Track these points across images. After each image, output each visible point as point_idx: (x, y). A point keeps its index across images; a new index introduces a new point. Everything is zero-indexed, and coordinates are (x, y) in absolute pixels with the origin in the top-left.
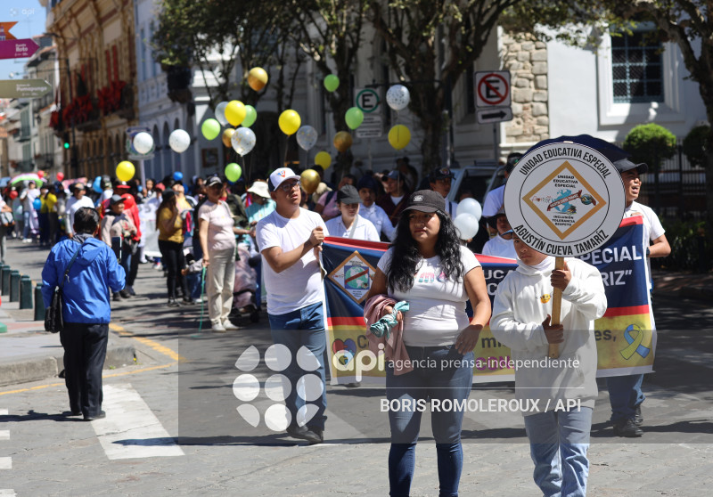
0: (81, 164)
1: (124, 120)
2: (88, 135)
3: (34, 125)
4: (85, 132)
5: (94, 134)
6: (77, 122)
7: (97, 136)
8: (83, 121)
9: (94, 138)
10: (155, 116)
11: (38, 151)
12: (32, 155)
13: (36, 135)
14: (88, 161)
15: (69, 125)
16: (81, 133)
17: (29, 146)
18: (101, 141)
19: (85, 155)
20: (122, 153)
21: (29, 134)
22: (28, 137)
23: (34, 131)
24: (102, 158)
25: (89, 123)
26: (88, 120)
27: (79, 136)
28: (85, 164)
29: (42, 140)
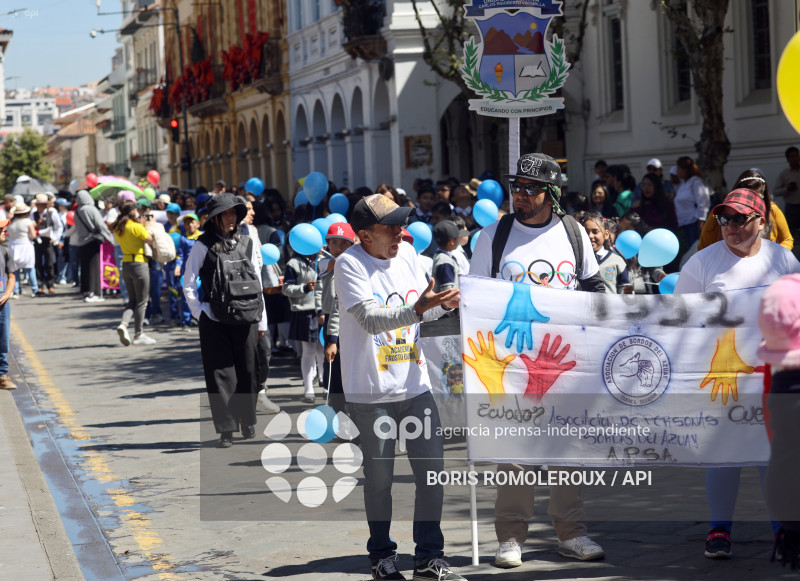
0: (196, 166)
1: (266, 96)
2: (207, 121)
3: (130, 115)
4: (203, 117)
5: (216, 120)
6: (191, 103)
7: (221, 123)
8: (199, 101)
9: (216, 126)
10: (317, 85)
11: (135, 150)
12: (128, 157)
13: (134, 129)
14: (208, 161)
15: (179, 109)
16: (197, 119)
17: (124, 144)
18: (227, 131)
19: (203, 152)
20: (260, 148)
21: (124, 128)
22: (122, 132)
23: (130, 123)
24: (229, 157)
25: (209, 103)
26: (207, 98)
27: (194, 125)
28: (203, 165)
29: (141, 135)
